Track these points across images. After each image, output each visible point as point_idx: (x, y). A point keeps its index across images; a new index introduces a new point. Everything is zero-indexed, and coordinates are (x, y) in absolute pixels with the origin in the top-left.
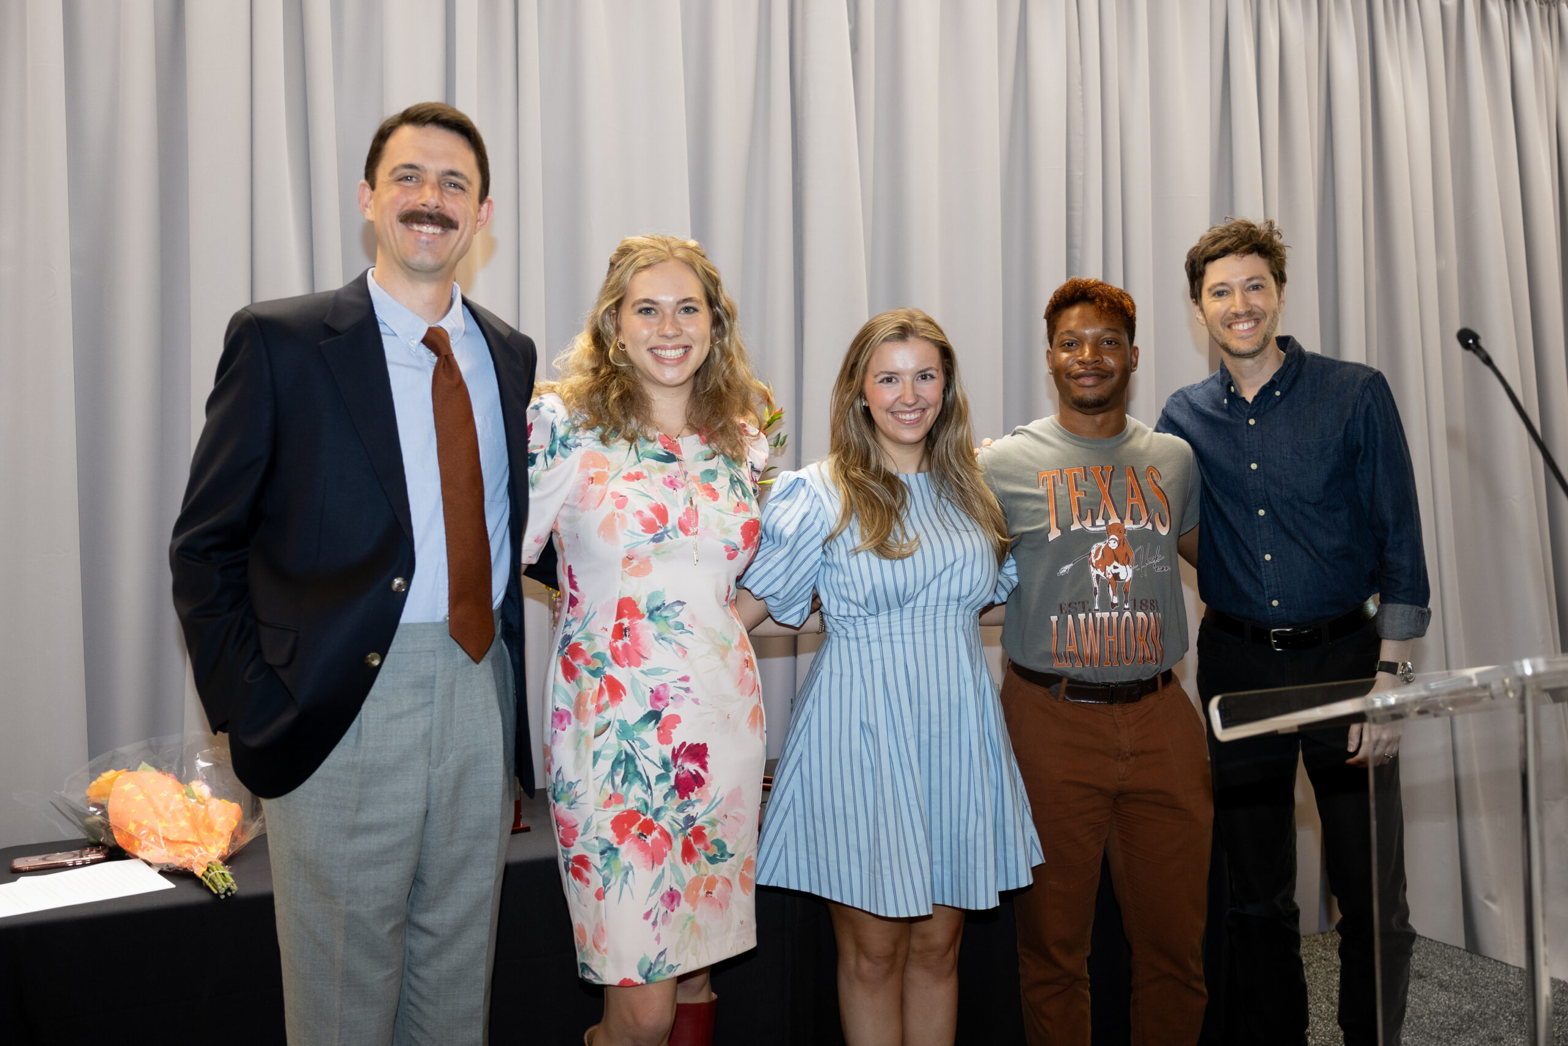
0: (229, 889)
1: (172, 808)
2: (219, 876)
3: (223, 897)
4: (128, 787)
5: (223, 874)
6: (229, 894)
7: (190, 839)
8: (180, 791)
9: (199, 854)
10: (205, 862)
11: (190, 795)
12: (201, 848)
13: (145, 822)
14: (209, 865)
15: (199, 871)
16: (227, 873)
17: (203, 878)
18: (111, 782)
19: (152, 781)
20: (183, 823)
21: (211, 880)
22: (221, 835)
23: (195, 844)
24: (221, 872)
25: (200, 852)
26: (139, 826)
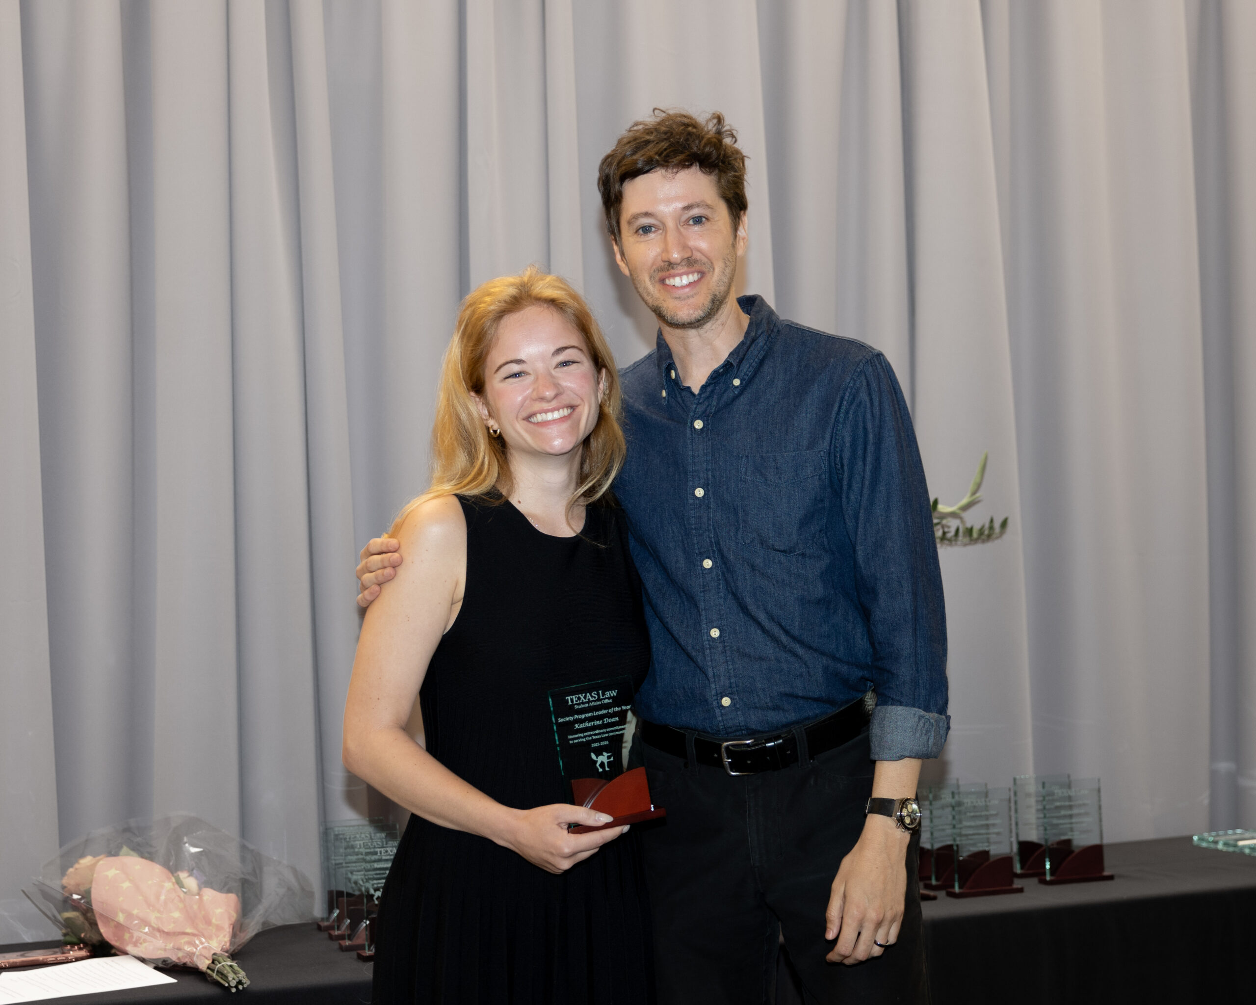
0: (240, 982)
1: (163, 898)
2: (228, 968)
3: (234, 990)
4: (112, 873)
5: (231, 966)
6: (240, 987)
7: (189, 930)
8: (169, 879)
9: (201, 946)
10: (209, 955)
11: (180, 883)
12: (203, 940)
13: (135, 912)
14: (215, 956)
15: (203, 964)
16: (234, 964)
17: (209, 972)
18: (92, 868)
19: (138, 867)
20: (176, 914)
21: (219, 973)
22: (219, 928)
23: (194, 935)
24: (229, 963)
25: (202, 943)
26: (129, 916)
